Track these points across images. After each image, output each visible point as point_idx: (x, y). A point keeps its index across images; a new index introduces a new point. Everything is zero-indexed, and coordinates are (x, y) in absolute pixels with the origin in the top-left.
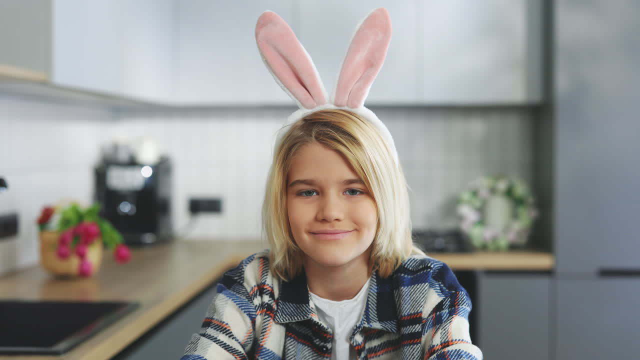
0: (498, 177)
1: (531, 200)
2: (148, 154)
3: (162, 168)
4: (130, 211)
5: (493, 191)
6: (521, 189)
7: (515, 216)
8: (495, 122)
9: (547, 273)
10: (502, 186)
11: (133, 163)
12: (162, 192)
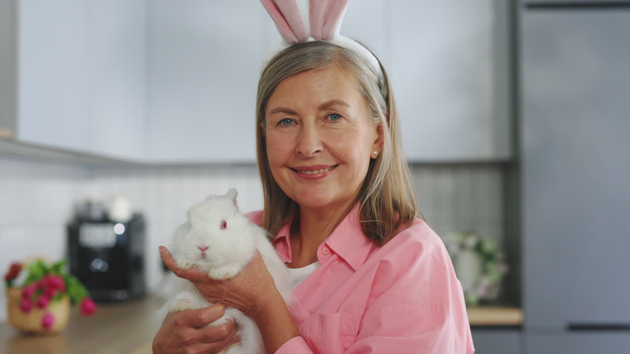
0: (468, 233)
1: (500, 255)
2: (121, 211)
3: (136, 225)
4: (102, 268)
5: (462, 247)
6: (490, 245)
7: (484, 271)
8: (465, 179)
9: (516, 328)
10: (471, 241)
11: (106, 220)
12: (135, 249)
